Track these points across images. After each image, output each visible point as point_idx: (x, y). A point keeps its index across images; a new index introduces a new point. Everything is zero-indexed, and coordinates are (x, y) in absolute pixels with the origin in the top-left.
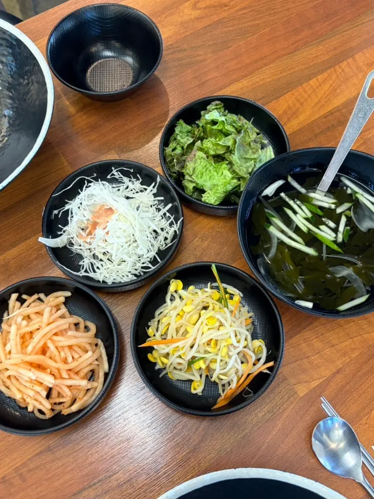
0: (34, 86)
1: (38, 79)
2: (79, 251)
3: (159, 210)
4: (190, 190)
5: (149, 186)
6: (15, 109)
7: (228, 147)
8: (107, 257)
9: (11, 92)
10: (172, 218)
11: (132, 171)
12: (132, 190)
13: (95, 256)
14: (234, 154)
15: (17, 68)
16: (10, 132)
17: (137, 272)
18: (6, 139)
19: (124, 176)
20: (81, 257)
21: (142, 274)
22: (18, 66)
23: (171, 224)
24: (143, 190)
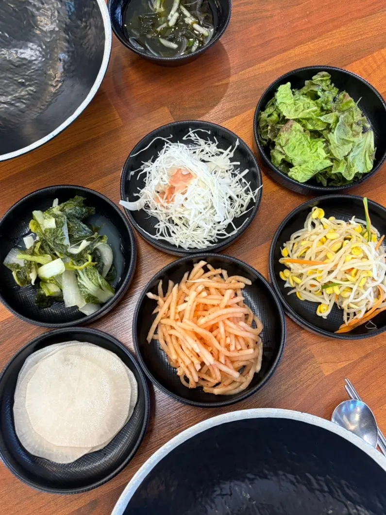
0: (92, 31)
1: (96, 23)
2: (155, 215)
3: (235, 175)
4: (277, 162)
5: (225, 149)
6: (70, 54)
7: (329, 124)
8: (182, 222)
9: (68, 35)
10: (248, 185)
11: (210, 133)
12: (207, 153)
13: (171, 221)
14: (333, 133)
15: (76, 9)
16: (65, 78)
17: (212, 239)
18: (60, 84)
19: (201, 138)
20: (156, 221)
21: (217, 240)
22: (76, 6)
23: (247, 192)
24: (219, 153)
